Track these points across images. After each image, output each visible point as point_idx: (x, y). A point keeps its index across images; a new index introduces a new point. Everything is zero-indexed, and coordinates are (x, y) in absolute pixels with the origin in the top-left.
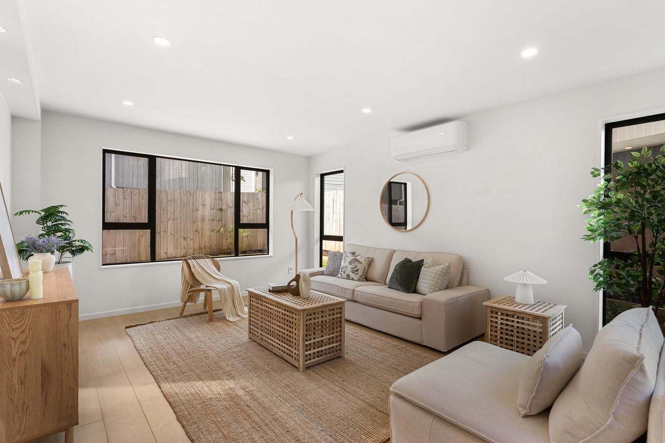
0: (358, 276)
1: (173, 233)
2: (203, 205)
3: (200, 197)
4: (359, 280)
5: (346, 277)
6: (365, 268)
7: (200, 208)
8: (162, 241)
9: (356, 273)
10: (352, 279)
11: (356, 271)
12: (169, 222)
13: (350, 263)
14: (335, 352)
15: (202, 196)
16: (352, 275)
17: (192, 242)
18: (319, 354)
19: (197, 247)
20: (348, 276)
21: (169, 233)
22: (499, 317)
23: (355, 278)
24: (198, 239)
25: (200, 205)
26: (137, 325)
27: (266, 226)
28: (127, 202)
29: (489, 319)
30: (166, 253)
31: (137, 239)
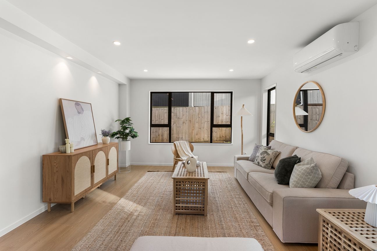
0: (265, 164)
1: (207, 129)
2: (222, 114)
3: (221, 109)
4: (265, 167)
5: (257, 164)
6: (271, 159)
7: (221, 115)
8: (202, 133)
9: (263, 162)
10: (261, 166)
11: (264, 160)
12: (205, 123)
13: (261, 154)
14: (199, 211)
15: (222, 109)
16: (261, 163)
17: (216, 134)
18: (186, 208)
19: (218, 136)
20: (258, 163)
21: (205, 129)
22: (330, 229)
23: (263, 166)
24: (219, 132)
25: (221, 114)
26: (152, 171)
27: (230, 126)
28: (188, 113)
29: (321, 228)
30: (204, 139)
31: (191, 131)
